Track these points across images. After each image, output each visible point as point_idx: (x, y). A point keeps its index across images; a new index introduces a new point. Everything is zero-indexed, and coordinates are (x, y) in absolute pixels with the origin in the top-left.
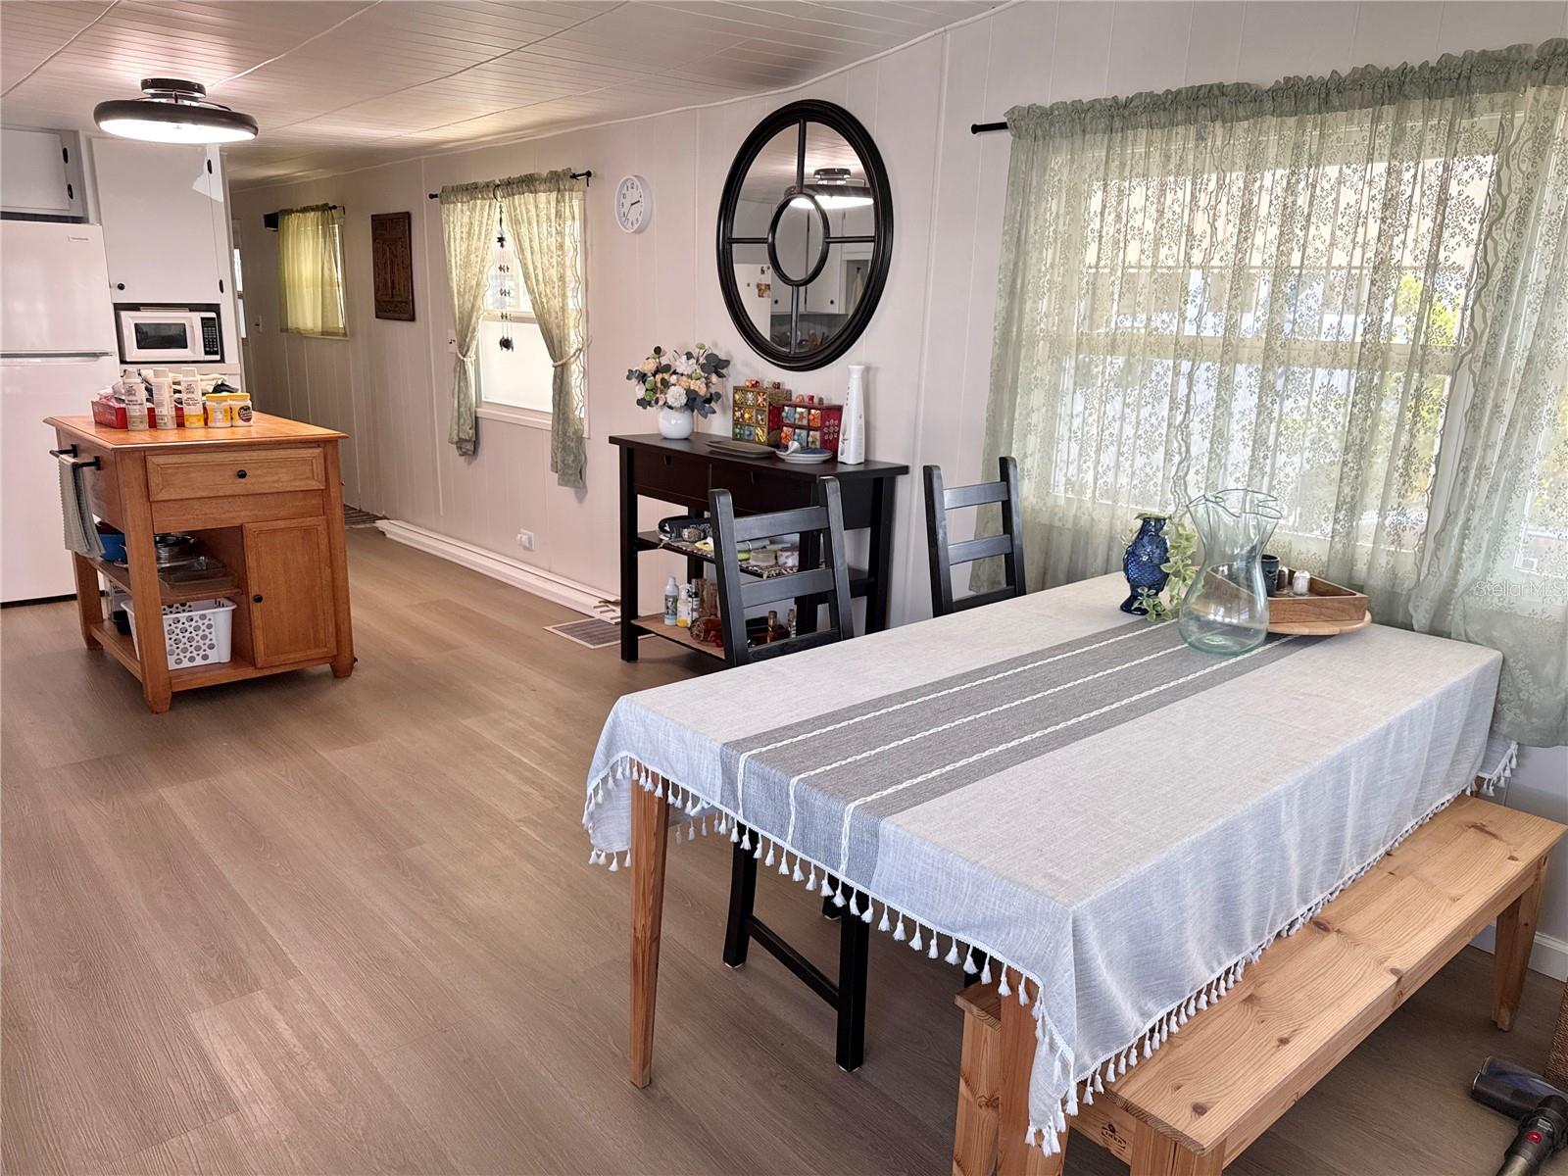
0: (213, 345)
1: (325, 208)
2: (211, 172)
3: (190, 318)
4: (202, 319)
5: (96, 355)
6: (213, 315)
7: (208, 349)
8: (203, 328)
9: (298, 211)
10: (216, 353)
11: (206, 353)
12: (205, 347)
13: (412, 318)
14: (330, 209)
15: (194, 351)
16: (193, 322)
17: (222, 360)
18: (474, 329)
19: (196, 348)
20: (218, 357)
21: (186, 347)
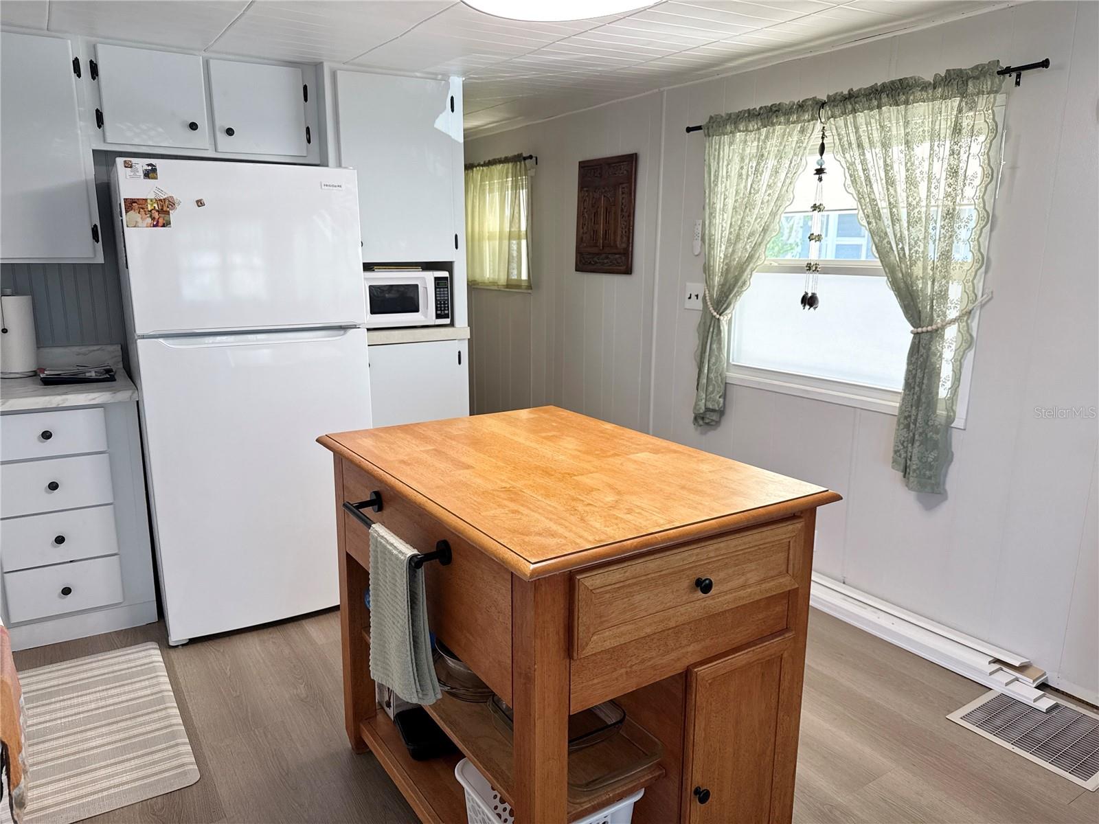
0: (444, 309)
1: (518, 159)
2: (453, 111)
3: (424, 279)
4: (436, 279)
5: (343, 328)
6: (445, 274)
7: (439, 312)
8: (436, 288)
9: (479, 165)
10: (446, 316)
11: (438, 316)
12: (437, 310)
13: (628, 271)
14: (525, 159)
15: (426, 316)
16: (426, 281)
17: (452, 324)
18: (744, 283)
19: (427, 312)
20: (447, 321)
21: (417, 311)
